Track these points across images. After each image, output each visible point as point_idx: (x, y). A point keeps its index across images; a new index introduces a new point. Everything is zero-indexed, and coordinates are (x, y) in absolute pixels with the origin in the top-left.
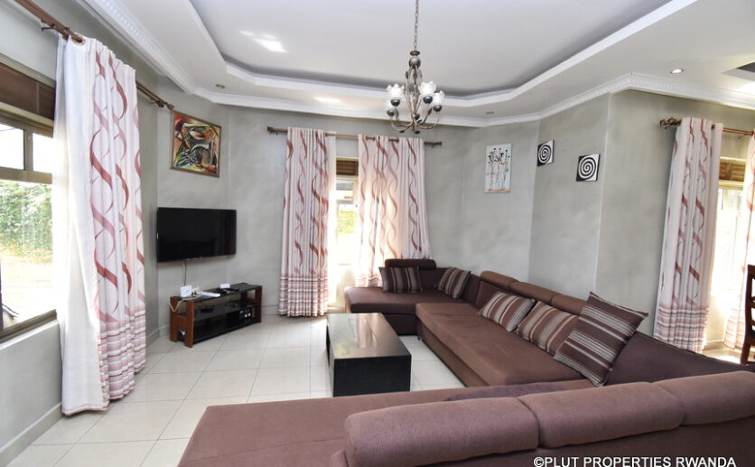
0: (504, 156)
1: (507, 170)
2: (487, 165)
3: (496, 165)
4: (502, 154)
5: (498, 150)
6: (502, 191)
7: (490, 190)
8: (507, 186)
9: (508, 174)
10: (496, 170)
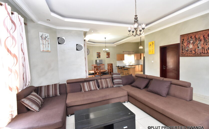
0: (47, 38)
1: (49, 44)
2: (40, 40)
3: (44, 41)
4: (46, 37)
5: (44, 35)
6: (48, 51)
7: (43, 51)
8: (49, 50)
9: (49, 45)
10: (44, 43)
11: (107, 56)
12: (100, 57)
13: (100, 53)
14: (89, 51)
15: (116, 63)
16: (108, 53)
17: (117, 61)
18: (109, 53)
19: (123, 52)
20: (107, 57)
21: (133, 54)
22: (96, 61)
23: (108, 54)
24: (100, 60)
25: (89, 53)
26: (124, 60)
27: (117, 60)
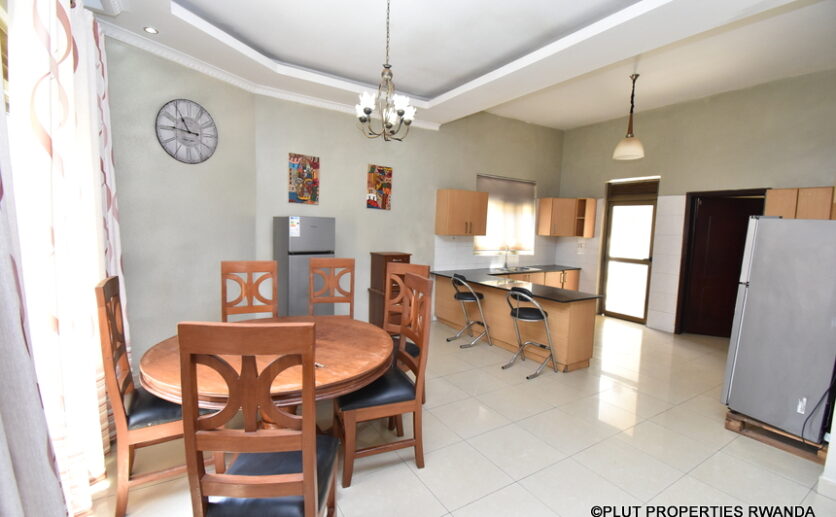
11: (373, 196)
12: (314, 199)
13: (315, 164)
14: (212, 124)
15: (431, 249)
16: (381, 171)
17: (438, 241)
18: (390, 175)
19: (479, 176)
20: (371, 204)
21: (529, 197)
22: (281, 225)
23: (381, 180)
24: (309, 223)
25: (213, 150)
26: (483, 232)
27: (437, 234)
